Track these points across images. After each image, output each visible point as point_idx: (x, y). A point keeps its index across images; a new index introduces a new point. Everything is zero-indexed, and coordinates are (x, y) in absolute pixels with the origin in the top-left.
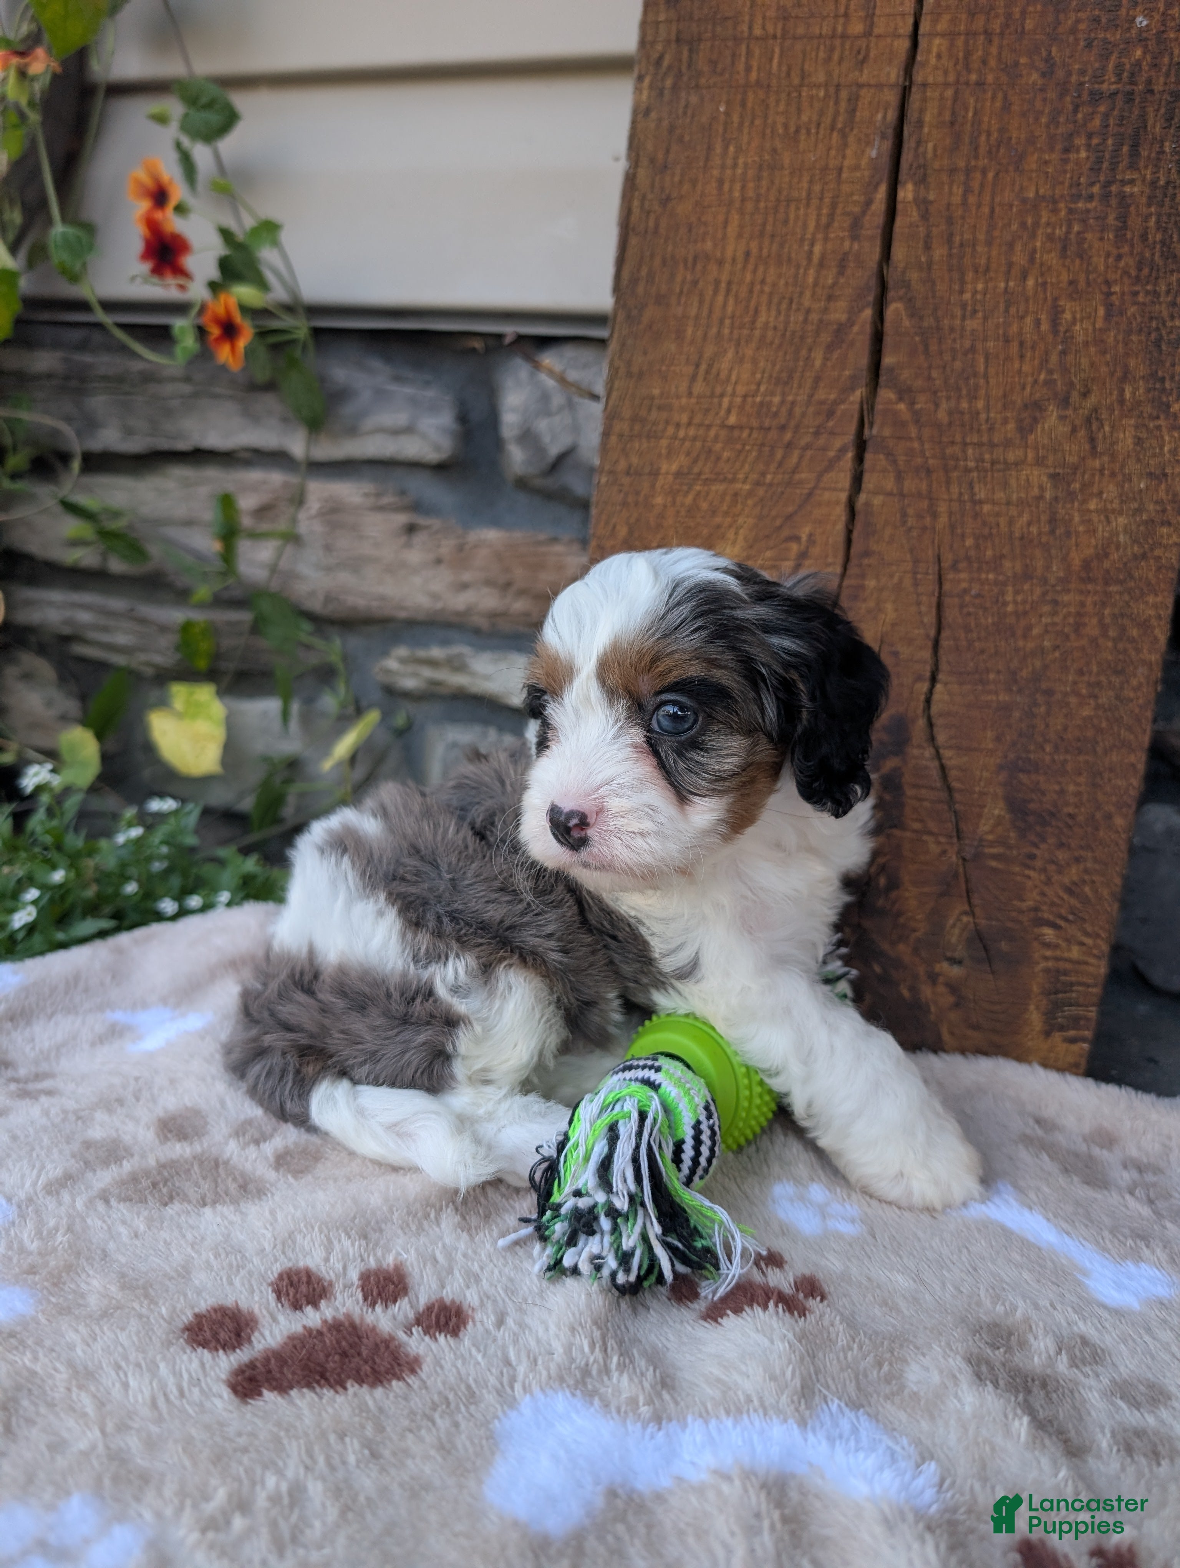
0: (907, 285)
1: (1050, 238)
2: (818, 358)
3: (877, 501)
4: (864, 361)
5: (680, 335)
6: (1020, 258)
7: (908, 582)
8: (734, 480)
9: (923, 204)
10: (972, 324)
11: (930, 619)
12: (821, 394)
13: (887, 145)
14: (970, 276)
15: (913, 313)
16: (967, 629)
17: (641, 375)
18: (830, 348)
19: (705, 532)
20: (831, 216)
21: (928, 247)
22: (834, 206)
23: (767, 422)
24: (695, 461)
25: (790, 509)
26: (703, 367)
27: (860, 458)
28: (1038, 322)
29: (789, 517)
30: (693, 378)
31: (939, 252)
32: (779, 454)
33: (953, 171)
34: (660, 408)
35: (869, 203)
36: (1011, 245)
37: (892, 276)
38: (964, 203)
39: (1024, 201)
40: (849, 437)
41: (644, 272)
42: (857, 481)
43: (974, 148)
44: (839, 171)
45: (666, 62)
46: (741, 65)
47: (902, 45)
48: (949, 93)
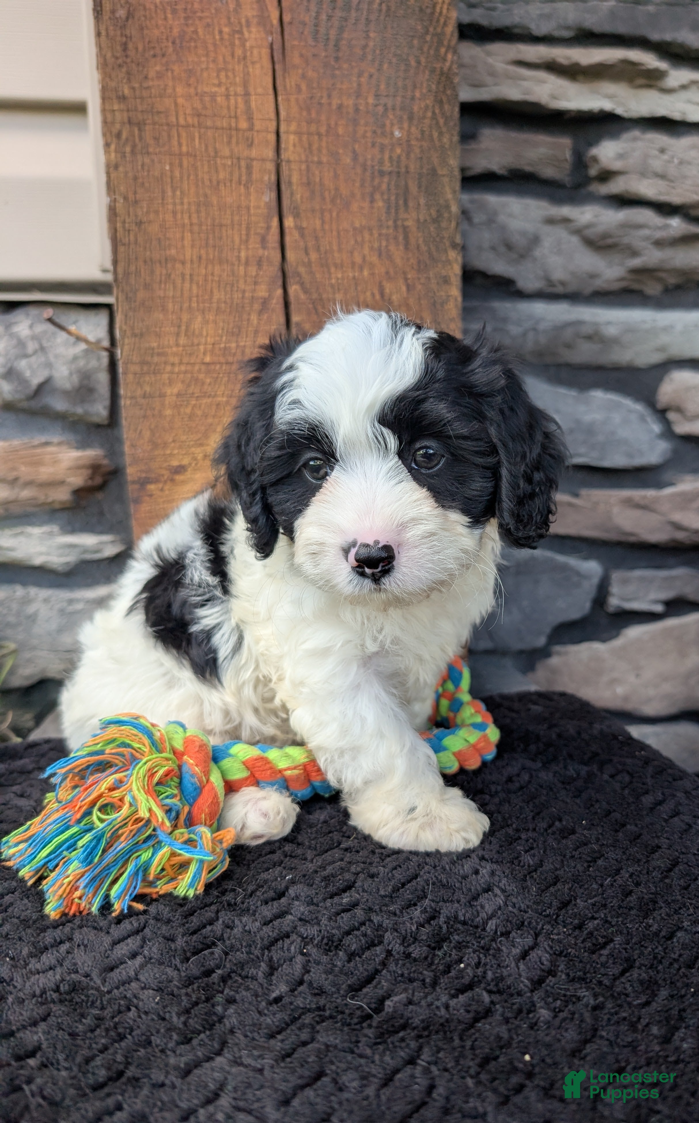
0: (299, 275)
1: (372, 248)
2: (254, 318)
4: (282, 319)
5: (164, 309)
6: (358, 259)
8: (215, 396)
9: (300, 229)
13: (274, 195)
14: (333, 270)
15: (306, 291)
17: (142, 335)
18: (260, 313)
19: (203, 428)
20: (248, 235)
21: (307, 253)
22: (248, 229)
23: (230, 359)
24: (189, 386)
26: (183, 328)
28: (373, 295)
30: (178, 334)
31: (314, 256)
34: (159, 354)
35: (268, 228)
36: (352, 253)
38: (323, 229)
39: (355, 229)
41: (133, 268)
43: (324, 199)
44: (248, 208)
45: (124, 136)
46: (175, 142)
47: (272, 137)
48: (304, 167)
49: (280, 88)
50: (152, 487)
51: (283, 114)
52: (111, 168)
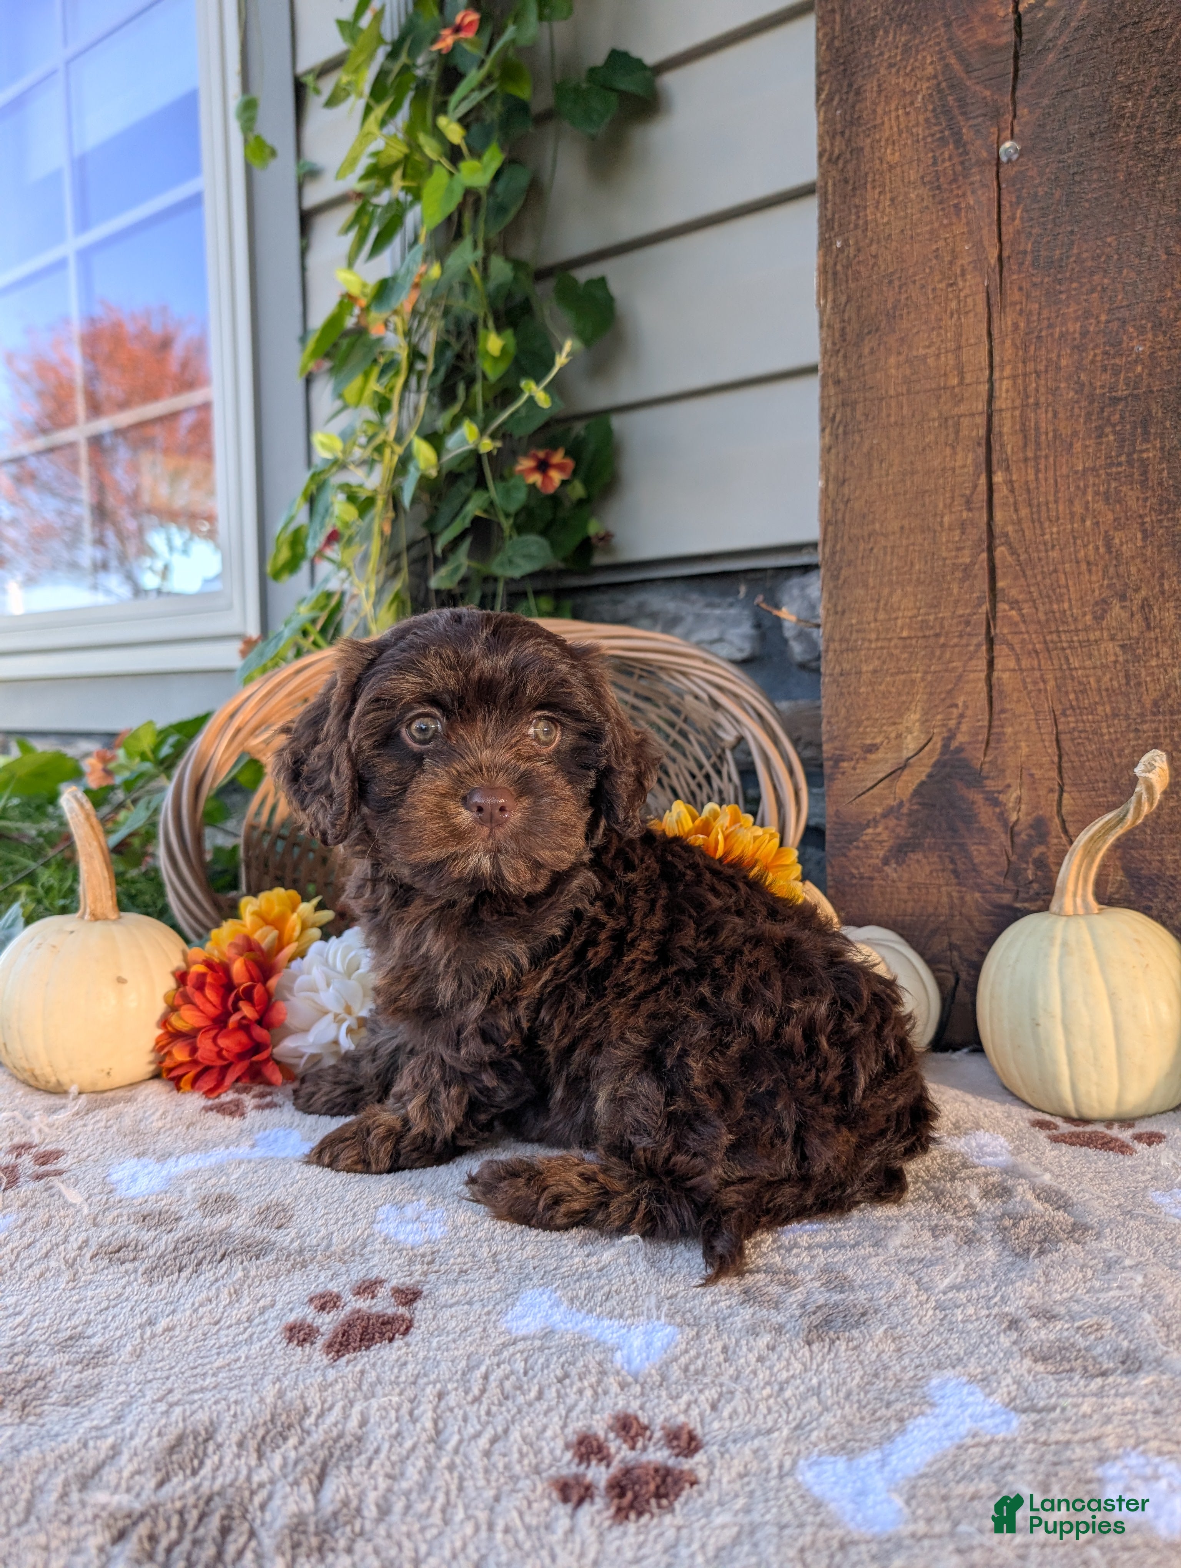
0: (1006, 535)
1: (1097, 493)
2: (955, 588)
3: (1006, 676)
4: (986, 587)
5: (866, 586)
6: (1078, 508)
7: (1033, 727)
8: (910, 672)
9: (1010, 483)
10: (1054, 554)
11: (1053, 750)
12: (960, 612)
13: (982, 451)
14: (1047, 524)
15: (1013, 552)
16: (1078, 754)
17: (843, 612)
18: (962, 580)
19: (896, 706)
20: (953, 498)
21: (1016, 510)
22: (953, 491)
23: (927, 633)
24: (884, 662)
25: (949, 687)
26: (882, 602)
27: (990, 649)
28: (1097, 548)
29: (949, 692)
30: (877, 610)
31: (1024, 512)
32: (938, 653)
33: (1026, 460)
34: (858, 631)
35: (975, 486)
36: (1071, 502)
37: (997, 531)
38: (1037, 479)
39: (1076, 472)
40: (982, 638)
41: (838, 547)
42: (991, 664)
43: (1038, 444)
44: (953, 469)
45: (838, 418)
46: (884, 414)
47: (984, 388)
48: (1017, 413)
49: (995, 332)
50: (845, 764)
51: (997, 359)
52: (827, 450)
